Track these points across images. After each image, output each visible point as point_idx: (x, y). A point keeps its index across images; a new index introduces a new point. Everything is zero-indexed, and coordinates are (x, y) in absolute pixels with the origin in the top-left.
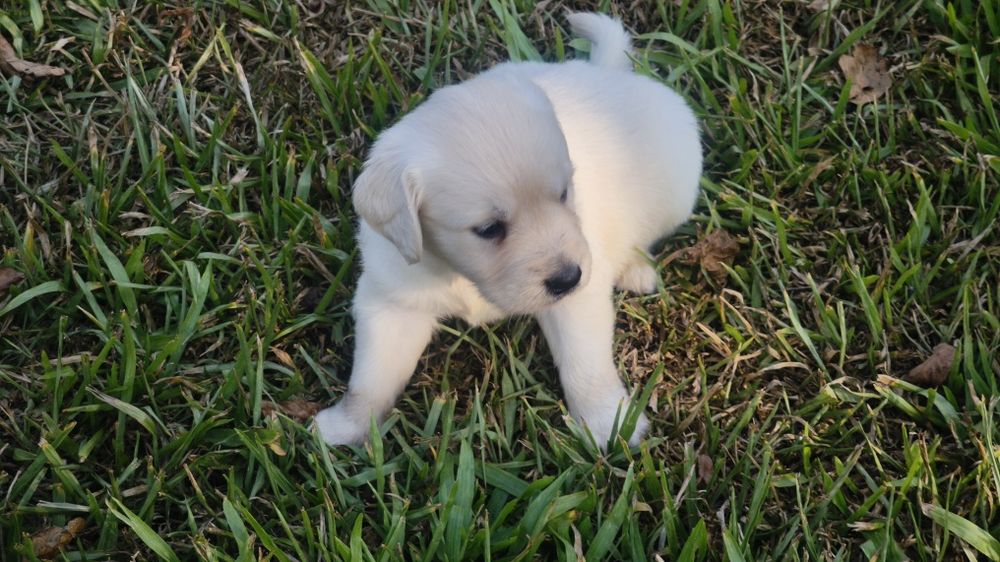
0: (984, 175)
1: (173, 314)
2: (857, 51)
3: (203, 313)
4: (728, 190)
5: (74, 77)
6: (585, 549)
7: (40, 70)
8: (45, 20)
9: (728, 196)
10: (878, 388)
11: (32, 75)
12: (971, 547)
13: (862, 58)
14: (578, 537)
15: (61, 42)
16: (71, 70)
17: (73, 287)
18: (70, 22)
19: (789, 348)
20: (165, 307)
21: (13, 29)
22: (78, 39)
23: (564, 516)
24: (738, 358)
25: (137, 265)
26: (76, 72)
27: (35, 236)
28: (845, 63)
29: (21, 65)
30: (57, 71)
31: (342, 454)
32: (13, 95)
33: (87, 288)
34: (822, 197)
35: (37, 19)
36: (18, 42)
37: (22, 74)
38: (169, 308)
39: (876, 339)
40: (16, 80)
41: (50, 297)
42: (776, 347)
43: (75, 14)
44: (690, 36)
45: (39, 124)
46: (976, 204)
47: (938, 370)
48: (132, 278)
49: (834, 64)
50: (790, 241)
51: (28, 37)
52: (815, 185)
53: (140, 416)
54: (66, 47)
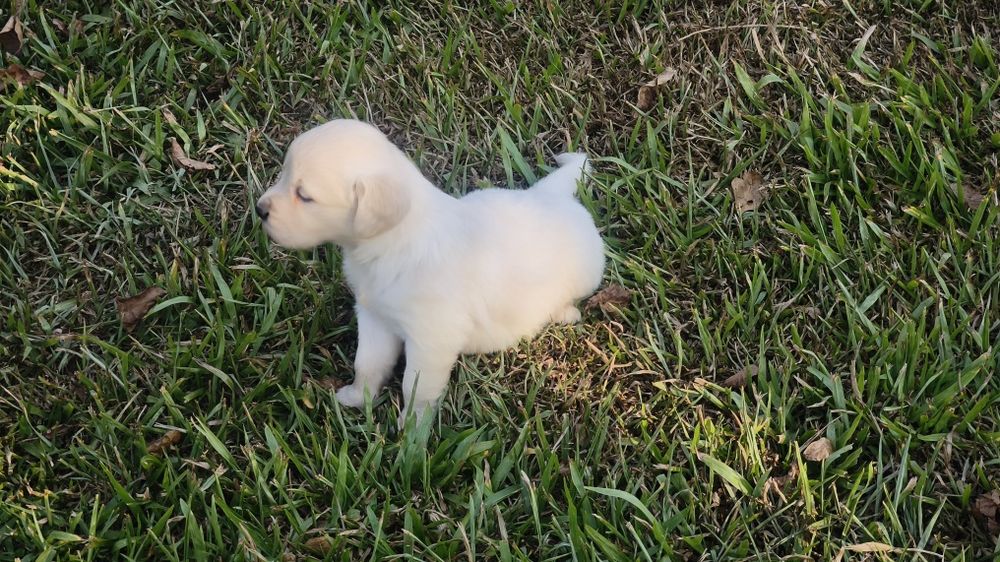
0: (802, 259)
1: (259, 322)
2: (747, 175)
3: (276, 321)
4: (631, 260)
5: (221, 171)
6: (492, 474)
7: (199, 165)
8: (207, 134)
9: (631, 264)
10: (696, 387)
11: (193, 168)
12: (731, 485)
13: (750, 180)
14: (487, 466)
15: (216, 147)
16: (219, 167)
17: (198, 302)
18: (224, 135)
19: (649, 361)
20: (253, 317)
21: (185, 138)
22: (226, 146)
23: (481, 454)
24: (613, 366)
25: (239, 289)
26: (223, 168)
27: (179, 270)
28: (736, 183)
29: (187, 162)
30: (210, 167)
31: (351, 412)
32: (177, 179)
33: (206, 302)
34: (699, 269)
35: (202, 132)
36: (187, 147)
37: (187, 168)
38: (256, 317)
39: (709, 359)
40: (182, 171)
41: (182, 306)
42: (641, 361)
43: (228, 130)
44: (634, 162)
45: (194, 201)
46: (797, 279)
47: (742, 380)
48: (235, 297)
49: (729, 184)
50: (668, 295)
51: (195, 144)
52: (696, 262)
53: (225, 377)
54: (217, 151)
